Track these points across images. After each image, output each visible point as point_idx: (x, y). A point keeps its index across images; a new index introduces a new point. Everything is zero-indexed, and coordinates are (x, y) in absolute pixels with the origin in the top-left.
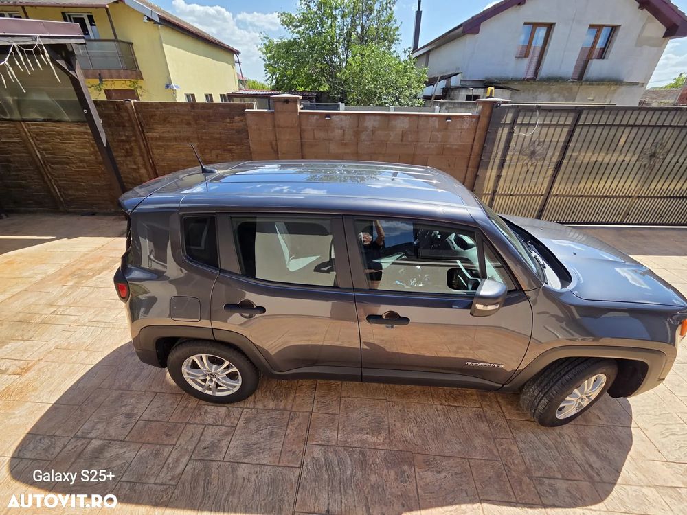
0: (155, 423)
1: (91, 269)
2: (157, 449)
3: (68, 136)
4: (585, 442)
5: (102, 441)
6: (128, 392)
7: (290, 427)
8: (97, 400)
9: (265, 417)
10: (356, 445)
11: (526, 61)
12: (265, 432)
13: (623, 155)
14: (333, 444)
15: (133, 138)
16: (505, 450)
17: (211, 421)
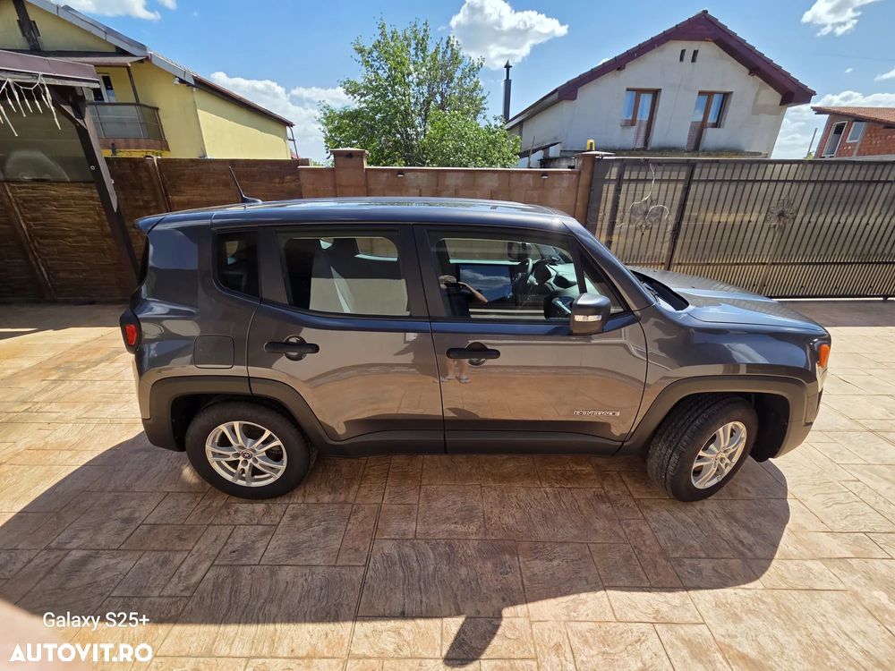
0: (164, 527)
1: (84, 362)
2: (165, 557)
3: (66, 202)
4: (731, 517)
5: (85, 552)
6: (127, 494)
7: (352, 521)
8: (82, 505)
9: (318, 513)
10: (441, 536)
11: (634, 129)
12: (318, 529)
13: (748, 214)
14: (411, 537)
15: (154, 204)
16: (634, 531)
17: (243, 520)
